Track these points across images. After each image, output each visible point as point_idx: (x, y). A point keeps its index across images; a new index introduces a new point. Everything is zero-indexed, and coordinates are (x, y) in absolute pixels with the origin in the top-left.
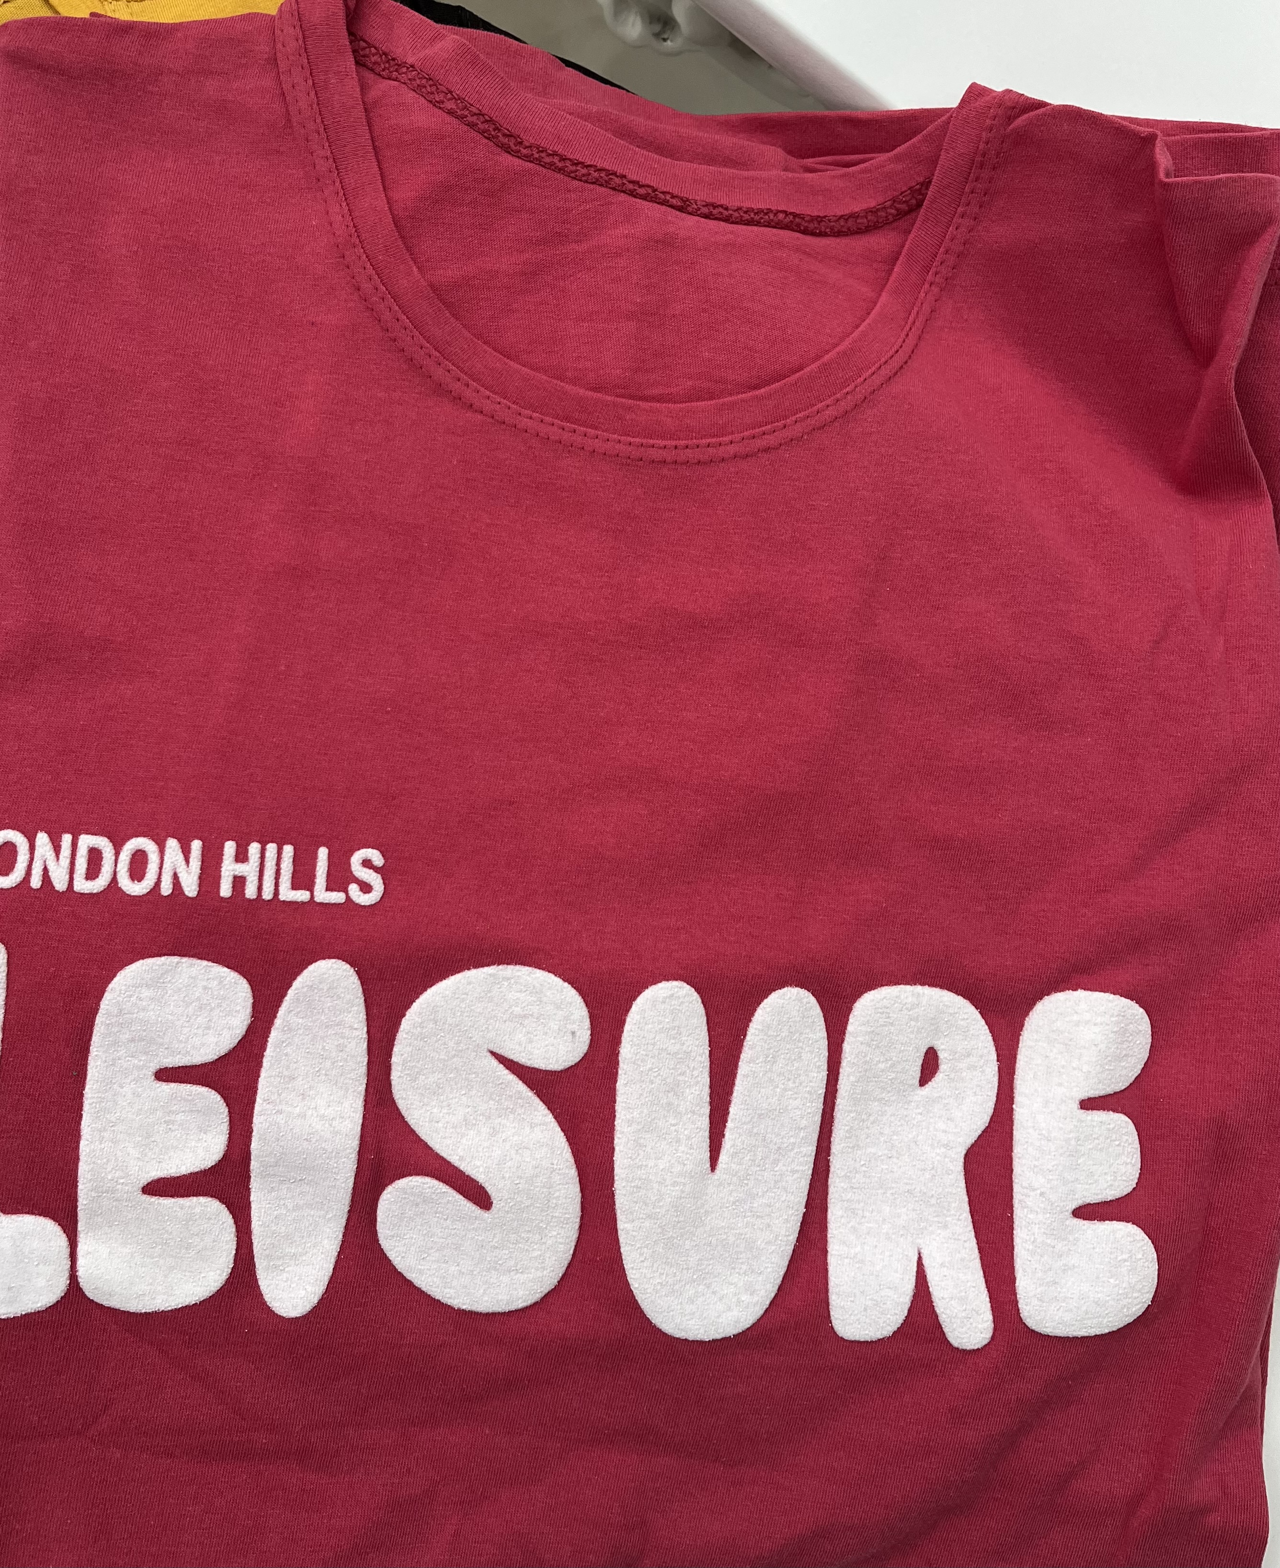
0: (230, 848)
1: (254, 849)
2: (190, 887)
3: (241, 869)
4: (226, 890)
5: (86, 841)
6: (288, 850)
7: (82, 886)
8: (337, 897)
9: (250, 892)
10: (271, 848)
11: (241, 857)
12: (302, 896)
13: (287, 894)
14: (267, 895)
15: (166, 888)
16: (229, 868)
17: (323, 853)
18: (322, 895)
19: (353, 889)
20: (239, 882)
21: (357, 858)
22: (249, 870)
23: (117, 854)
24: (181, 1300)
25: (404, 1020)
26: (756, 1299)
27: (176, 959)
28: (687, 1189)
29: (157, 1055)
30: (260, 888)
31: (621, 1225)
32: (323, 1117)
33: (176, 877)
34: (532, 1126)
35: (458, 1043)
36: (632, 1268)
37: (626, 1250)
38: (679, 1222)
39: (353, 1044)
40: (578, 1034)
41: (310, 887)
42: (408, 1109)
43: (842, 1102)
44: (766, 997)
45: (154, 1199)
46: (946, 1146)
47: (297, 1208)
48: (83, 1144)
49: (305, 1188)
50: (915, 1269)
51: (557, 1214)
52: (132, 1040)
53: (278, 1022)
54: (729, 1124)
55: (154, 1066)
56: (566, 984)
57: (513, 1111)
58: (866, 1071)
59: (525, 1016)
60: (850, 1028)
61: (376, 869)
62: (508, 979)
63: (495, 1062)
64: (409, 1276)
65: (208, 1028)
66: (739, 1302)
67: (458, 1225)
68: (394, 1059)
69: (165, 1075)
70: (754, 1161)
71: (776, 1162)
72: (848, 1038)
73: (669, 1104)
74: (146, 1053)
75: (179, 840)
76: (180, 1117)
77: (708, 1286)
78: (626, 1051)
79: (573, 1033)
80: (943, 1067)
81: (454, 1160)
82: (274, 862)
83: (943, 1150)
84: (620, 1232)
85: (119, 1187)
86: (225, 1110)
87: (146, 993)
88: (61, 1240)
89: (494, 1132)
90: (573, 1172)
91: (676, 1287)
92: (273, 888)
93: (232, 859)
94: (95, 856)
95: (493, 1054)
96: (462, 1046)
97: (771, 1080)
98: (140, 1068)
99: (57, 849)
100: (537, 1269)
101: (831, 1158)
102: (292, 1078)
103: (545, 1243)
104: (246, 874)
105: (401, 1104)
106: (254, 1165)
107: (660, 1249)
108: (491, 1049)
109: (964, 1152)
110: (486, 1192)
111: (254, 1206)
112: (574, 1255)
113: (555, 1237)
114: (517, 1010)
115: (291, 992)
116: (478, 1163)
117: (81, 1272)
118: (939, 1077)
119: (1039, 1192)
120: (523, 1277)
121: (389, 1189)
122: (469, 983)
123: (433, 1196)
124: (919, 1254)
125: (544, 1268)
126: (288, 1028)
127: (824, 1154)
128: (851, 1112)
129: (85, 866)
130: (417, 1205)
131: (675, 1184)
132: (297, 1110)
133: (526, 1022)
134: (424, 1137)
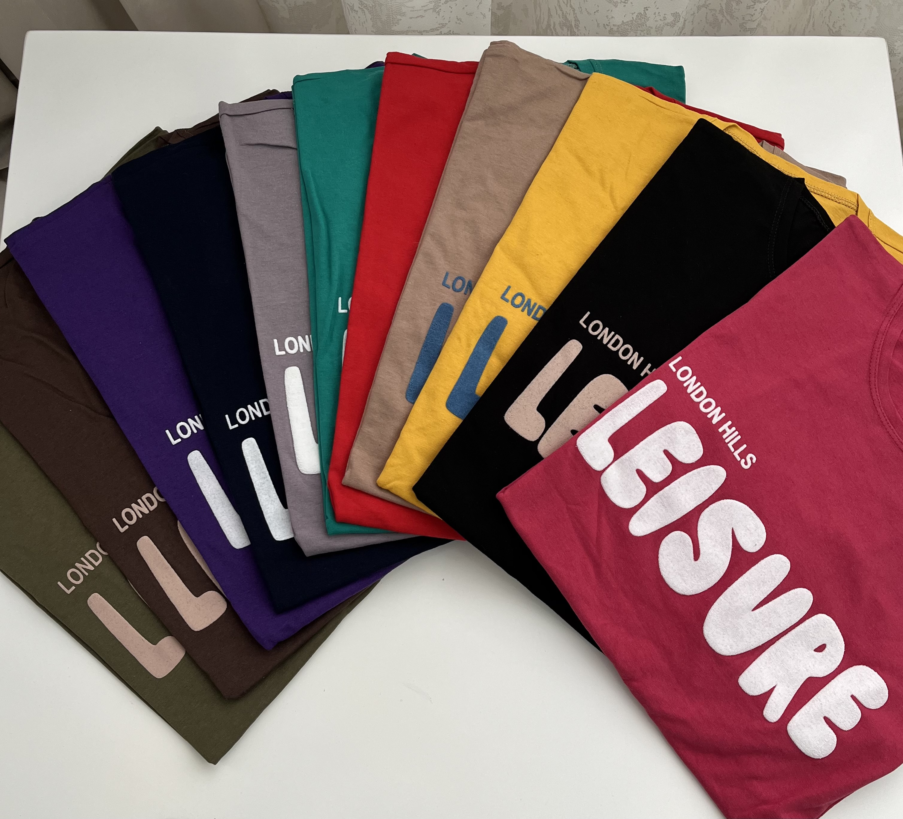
0: (730, 423)
1: (734, 429)
2: (715, 421)
3: (727, 430)
4: (721, 430)
5: (702, 388)
6: (739, 437)
7: (693, 396)
8: (738, 458)
9: (725, 436)
10: (737, 433)
11: (730, 427)
12: (732, 450)
13: (730, 445)
14: (727, 441)
15: (709, 416)
16: (725, 427)
17: (745, 446)
18: (736, 454)
19: (743, 461)
20: (724, 432)
21: (750, 455)
22: (729, 432)
23: (705, 398)
24: (615, 501)
25: (722, 500)
26: (730, 650)
27: (695, 432)
28: (744, 607)
29: (670, 446)
30: (727, 438)
31: (721, 598)
32: (685, 499)
33: (713, 416)
34: (724, 554)
35: (728, 519)
36: (713, 610)
37: (716, 604)
38: (734, 612)
39: (709, 492)
40: (757, 546)
41: (735, 450)
42: (702, 520)
43: (793, 632)
44: (803, 588)
45: (637, 475)
46: (807, 670)
47: (657, 512)
48: (637, 446)
49: (664, 510)
50: (772, 687)
51: (708, 579)
52: (669, 438)
53: (699, 469)
54: (766, 605)
55: (666, 448)
56: (766, 533)
57: (723, 546)
58: (806, 631)
59: (748, 530)
60: (813, 618)
61: (752, 462)
62: (753, 518)
63: (731, 532)
64: (660, 556)
65: (686, 453)
66: (726, 646)
67: (685, 556)
68: (711, 506)
69: (666, 452)
70: (763, 620)
71: (767, 626)
72: (810, 619)
73: (760, 584)
74: (668, 443)
75: (721, 410)
76: (658, 464)
77: (724, 634)
78: (763, 562)
79: (756, 545)
80: (824, 652)
81: (700, 542)
82: (735, 436)
83: (805, 670)
84: (719, 599)
85: (634, 463)
86: (669, 474)
87: (683, 431)
88: (612, 460)
89: (714, 546)
90: (722, 574)
91: (718, 626)
92: (729, 441)
93: (728, 425)
94: (701, 394)
95: (733, 529)
96: (728, 520)
97: (785, 607)
98: (663, 445)
99: (695, 384)
100: (690, 586)
101: (777, 642)
102: (688, 484)
103: (698, 583)
104: (727, 431)
105: (701, 517)
106: (661, 492)
107: (724, 613)
108: (733, 528)
109: (810, 676)
110: (699, 556)
111: (650, 501)
112: (700, 593)
113: (702, 584)
114: (748, 526)
115: (708, 467)
116: (704, 548)
117: (607, 471)
118: (820, 653)
119: (821, 703)
120: (684, 584)
121: (679, 532)
122: (745, 509)
123: (687, 544)
124: (776, 686)
125: (691, 588)
126: (699, 473)
127: (777, 639)
128: (793, 636)
129: (698, 393)
130: (681, 542)
131: (743, 603)
132: (682, 492)
133: (748, 531)
134: (698, 529)
